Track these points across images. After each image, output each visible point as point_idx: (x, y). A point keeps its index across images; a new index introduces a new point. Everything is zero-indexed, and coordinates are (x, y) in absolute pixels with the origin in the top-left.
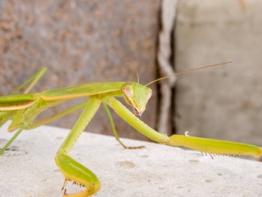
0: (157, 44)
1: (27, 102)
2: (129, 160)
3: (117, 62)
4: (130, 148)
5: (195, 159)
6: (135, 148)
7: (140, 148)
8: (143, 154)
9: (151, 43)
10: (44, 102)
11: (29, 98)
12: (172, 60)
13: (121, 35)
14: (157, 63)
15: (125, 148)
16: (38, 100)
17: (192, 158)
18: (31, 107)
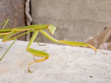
0: (25, 6)
1: (10, 31)
2: (44, 49)
3: (10, 13)
4: (42, 45)
5: (64, 47)
6: (43, 45)
7: (45, 45)
8: (47, 47)
9: (22, 6)
10: (16, 32)
11: (10, 30)
12: (30, 13)
13: (11, 3)
14: (25, 13)
15: (40, 45)
16: (14, 31)
17: (63, 47)
18: (10, 33)
